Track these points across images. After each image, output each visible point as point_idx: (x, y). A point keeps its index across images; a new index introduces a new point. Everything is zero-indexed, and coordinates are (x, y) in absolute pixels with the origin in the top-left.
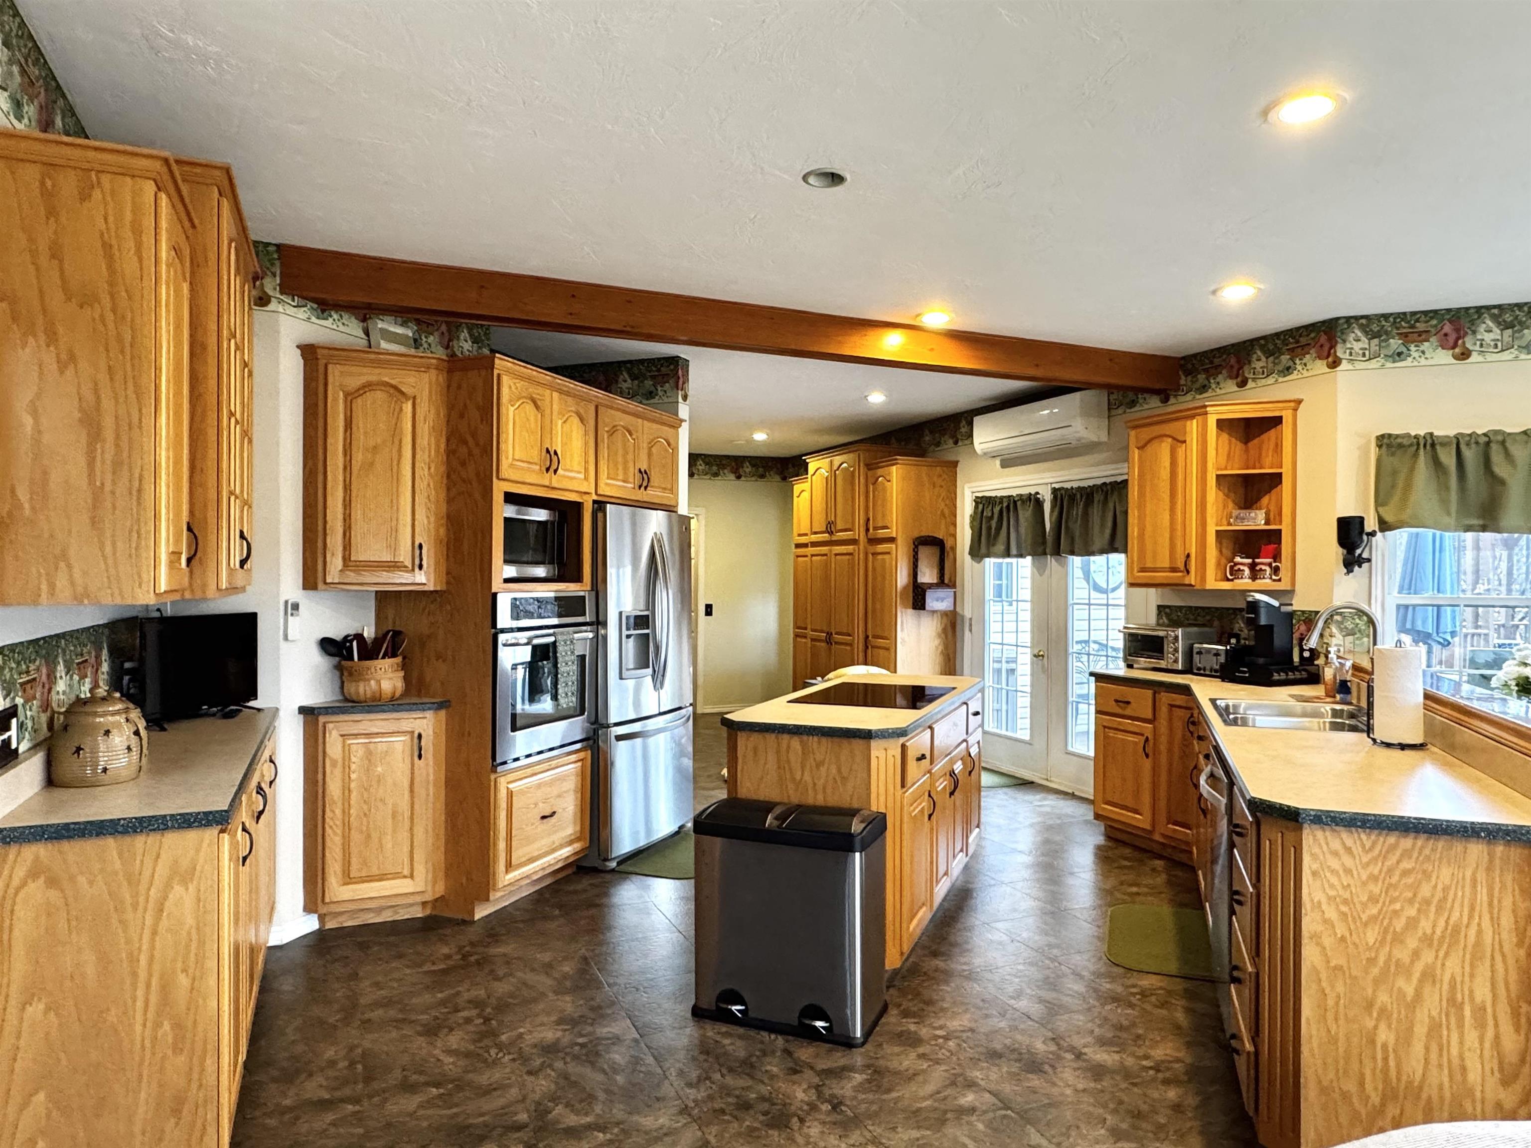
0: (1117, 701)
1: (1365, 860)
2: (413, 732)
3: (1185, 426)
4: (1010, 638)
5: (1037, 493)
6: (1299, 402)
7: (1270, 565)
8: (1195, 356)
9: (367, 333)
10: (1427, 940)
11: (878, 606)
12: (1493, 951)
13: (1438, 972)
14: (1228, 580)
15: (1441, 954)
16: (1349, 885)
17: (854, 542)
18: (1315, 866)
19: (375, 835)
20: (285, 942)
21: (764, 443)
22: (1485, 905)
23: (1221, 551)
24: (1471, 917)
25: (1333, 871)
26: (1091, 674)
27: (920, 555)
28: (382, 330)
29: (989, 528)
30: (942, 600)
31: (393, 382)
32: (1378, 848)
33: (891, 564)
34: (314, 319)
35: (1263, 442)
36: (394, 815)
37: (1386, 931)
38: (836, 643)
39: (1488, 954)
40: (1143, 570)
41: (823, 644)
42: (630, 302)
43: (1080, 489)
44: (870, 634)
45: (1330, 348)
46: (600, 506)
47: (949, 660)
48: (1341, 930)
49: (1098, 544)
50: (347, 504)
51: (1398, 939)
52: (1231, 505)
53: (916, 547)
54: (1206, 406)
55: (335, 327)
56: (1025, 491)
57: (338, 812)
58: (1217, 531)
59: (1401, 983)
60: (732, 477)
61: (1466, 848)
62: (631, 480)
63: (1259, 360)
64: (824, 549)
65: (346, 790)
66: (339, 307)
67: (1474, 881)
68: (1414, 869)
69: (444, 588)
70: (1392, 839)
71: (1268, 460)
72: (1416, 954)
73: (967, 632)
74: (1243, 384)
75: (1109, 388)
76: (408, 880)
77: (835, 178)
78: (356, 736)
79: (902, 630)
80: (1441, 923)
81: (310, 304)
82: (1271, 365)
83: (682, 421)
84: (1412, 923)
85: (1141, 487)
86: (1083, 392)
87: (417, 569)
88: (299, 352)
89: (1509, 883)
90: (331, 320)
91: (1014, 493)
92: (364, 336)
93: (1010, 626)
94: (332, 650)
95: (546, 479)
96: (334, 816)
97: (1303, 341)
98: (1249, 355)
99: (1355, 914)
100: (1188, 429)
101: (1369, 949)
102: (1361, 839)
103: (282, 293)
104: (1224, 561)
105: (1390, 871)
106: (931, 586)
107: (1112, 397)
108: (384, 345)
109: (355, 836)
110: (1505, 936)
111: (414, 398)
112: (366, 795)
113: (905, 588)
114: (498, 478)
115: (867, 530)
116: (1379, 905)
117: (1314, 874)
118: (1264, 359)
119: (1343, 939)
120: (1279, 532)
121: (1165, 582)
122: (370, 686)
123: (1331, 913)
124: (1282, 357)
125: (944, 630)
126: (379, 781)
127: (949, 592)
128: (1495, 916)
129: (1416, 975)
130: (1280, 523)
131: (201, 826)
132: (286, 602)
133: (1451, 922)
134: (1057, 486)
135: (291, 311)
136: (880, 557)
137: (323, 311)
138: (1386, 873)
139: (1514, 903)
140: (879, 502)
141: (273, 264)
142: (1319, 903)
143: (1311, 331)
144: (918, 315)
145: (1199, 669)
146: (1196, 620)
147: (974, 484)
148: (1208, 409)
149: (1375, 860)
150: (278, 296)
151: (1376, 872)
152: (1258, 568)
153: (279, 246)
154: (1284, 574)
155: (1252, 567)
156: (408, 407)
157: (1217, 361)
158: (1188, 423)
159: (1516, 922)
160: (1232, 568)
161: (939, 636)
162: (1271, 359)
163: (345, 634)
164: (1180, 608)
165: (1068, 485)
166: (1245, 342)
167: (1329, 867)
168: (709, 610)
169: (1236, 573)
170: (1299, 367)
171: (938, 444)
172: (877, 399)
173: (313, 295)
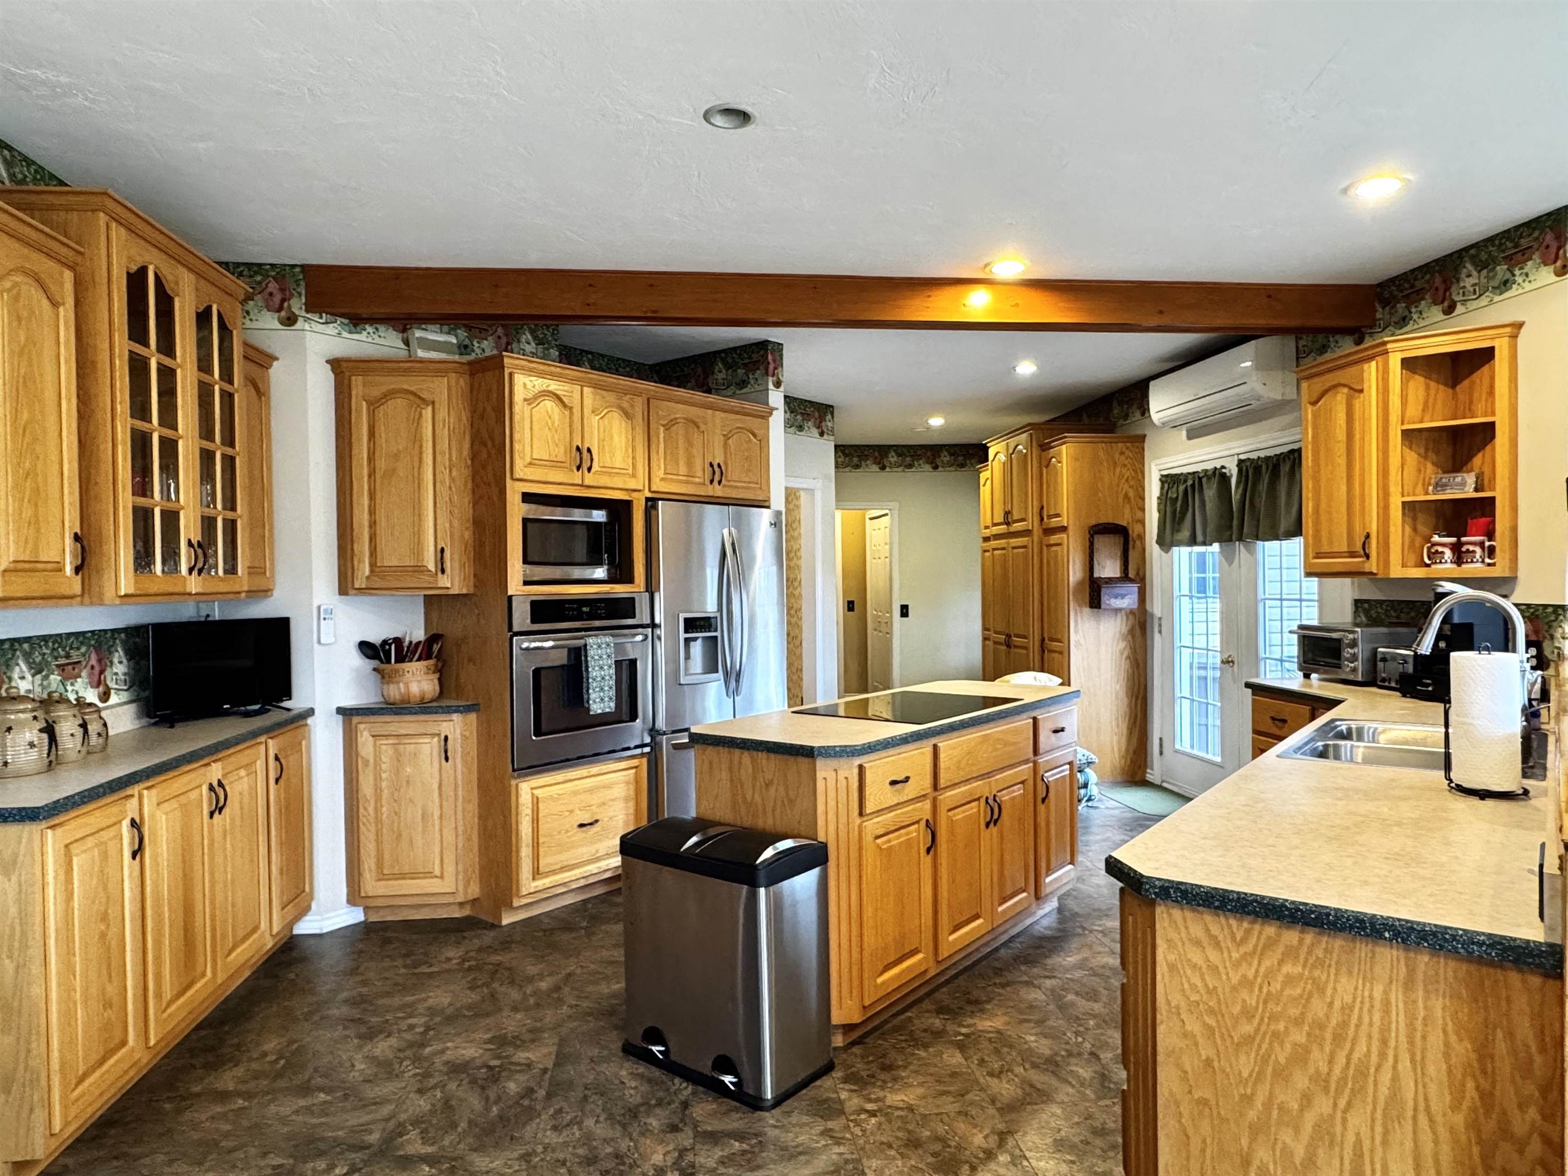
0: (1273, 719)
1: (1235, 955)
2: (439, 735)
3: (1363, 371)
4: (1200, 642)
5: (1223, 467)
6: (1519, 326)
7: (1482, 544)
8: (1392, 280)
9: (407, 342)
10: (1322, 1082)
11: (1053, 604)
12: (1415, 1109)
13: (1338, 1129)
14: (1428, 566)
15: (1342, 1103)
16: (1215, 988)
17: (1027, 533)
18: (1172, 957)
19: (405, 834)
20: (325, 931)
21: (942, 430)
22: (1403, 1039)
23: (1415, 529)
24: (1383, 1055)
25: (1195, 967)
26: (1248, 685)
27: (1096, 546)
28: (420, 339)
29: (1174, 512)
30: (1123, 596)
31: (412, 389)
32: (1253, 940)
33: (1062, 556)
34: (345, 334)
35: (1473, 383)
36: (424, 816)
37: (1265, 1060)
38: (1016, 647)
39: (1410, 1113)
40: (1318, 555)
41: (1004, 648)
42: (652, 286)
43: (1268, 458)
44: (1046, 635)
45: (1559, 248)
46: (651, 503)
47: (1138, 665)
48: (1206, 1052)
49: (1283, 526)
50: (372, 512)
51: (1282, 1075)
52: (1430, 467)
53: (1092, 536)
54: (1385, 343)
55: (370, 340)
56: (1209, 466)
57: (371, 810)
58: (1404, 503)
59: (1286, 1136)
60: (928, 467)
61: (1373, 952)
62: (700, 474)
63: (1469, 276)
64: (1002, 542)
65: (378, 790)
66: (374, 320)
67: (1386, 1003)
68: (1301, 975)
69: (472, 591)
70: (1270, 930)
71: (1480, 407)
72: (1306, 1100)
73: (1157, 635)
74: (1449, 310)
75: (1297, 332)
76: (439, 880)
77: (742, 117)
78: (387, 736)
79: (1076, 632)
80: (1341, 1059)
81: (339, 320)
82: (1484, 281)
83: (773, 409)
84: (1301, 1056)
85: (1316, 453)
86: (1261, 340)
87: (439, 573)
88: (329, 367)
89: (1439, 1013)
90: (365, 333)
91: (1198, 468)
92: (403, 346)
93: (1200, 628)
94: (370, 652)
95: (577, 478)
96: (367, 811)
97: (1524, 243)
98: (1457, 270)
99: (1224, 1030)
100: (1366, 375)
101: (1244, 1082)
102: (1230, 926)
103: (307, 311)
104: (1418, 541)
105: (1269, 975)
106: (1110, 581)
107: (1302, 343)
108: (421, 353)
109: (387, 836)
110: (1433, 1088)
111: (433, 403)
112: (396, 795)
113: (1080, 584)
114: (512, 478)
115: (1042, 519)
116: (1256, 1021)
117: (1172, 967)
118: (1475, 273)
119: (1208, 1062)
120: (1492, 500)
121: (1353, 570)
122: (399, 688)
123: (1194, 1026)
124: (1498, 268)
125: (1131, 631)
126: (408, 782)
127: (1134, 588)
128: (1418, 1058)
129: (1308, 1128)
130: (1494, 490)
131: (15, 821)
132: (319, 608)
133: (1356, 1056)
134: (1242, 457)
135: (320, 328)
136: (1054, 548)
137: (355, 326)
138: (1266, 976)
139: (1447, 1044)
140: (1052, 489)
141: (298, 285)
142: (1178, 1007)
143: (1534, 229)
144: (986, 266)
145: (1384, 680)
146: (1398, 617)
147: (1163, 460)
148: (1389, 346)
149: (1245, 957)
150: (304, 314)
151: (1251, 974)
152: (1464, 549)
153: (303, 266)
154: (1502, 558)
155: (1456, 548)
156: (428, 412)
157: (1419, 284)
158: (1366, 366)
159: (1450, 1072)
160: (1429, 549)
161: (1124, 638)
162: (1485, 272)
163: (384, 638)
164: (1381, 602)
165: (1254, 456)
166: (1451, 255)
167: (1189, 960)
168: (905, 611)
169: (1435, 556)
170: (1519, 279)
171: (1126, 417)
172: (1026, 368)
173: (343, 310)
